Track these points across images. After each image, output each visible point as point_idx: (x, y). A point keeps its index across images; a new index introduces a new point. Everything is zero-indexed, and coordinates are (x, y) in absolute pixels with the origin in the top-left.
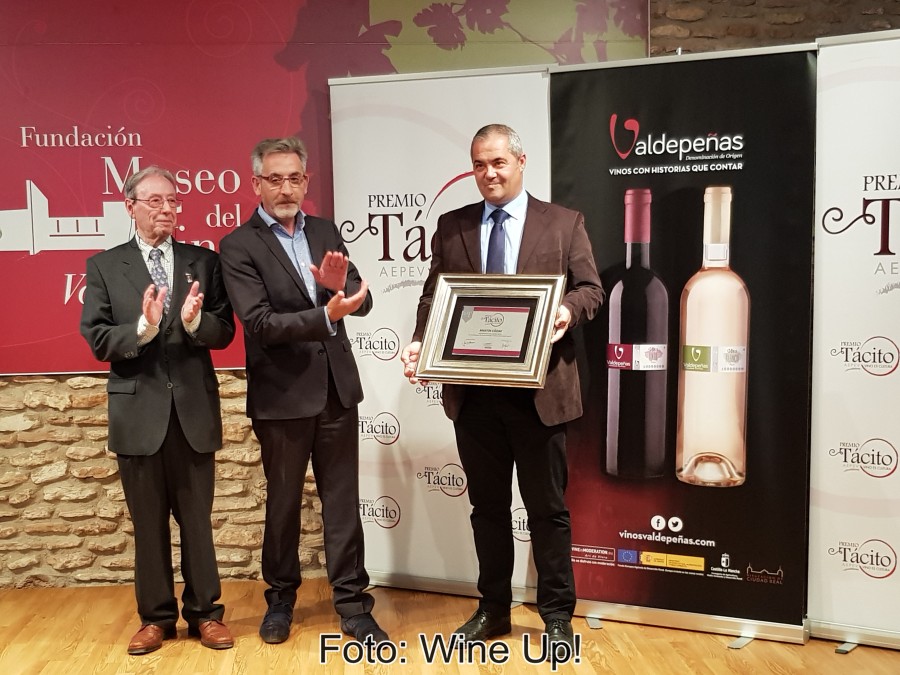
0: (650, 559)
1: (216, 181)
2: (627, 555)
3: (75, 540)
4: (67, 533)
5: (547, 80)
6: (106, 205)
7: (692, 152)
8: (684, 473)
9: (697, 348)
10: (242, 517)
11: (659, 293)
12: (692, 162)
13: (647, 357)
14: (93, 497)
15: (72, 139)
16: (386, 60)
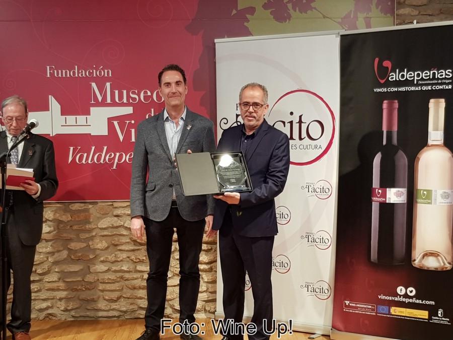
0: (396, 311)
1: (152, 96)
2: (383, 309)
4: (67, 290)
5: (338, 39)
6: (92, 109)
7: (422, 79)
8: (416, 262)
9: (424, 190)
11: (402, 159)
12: (422, 85)
13: (395, 196)
14: (82, 270)
15: (74, 73)
16: (247, 28)
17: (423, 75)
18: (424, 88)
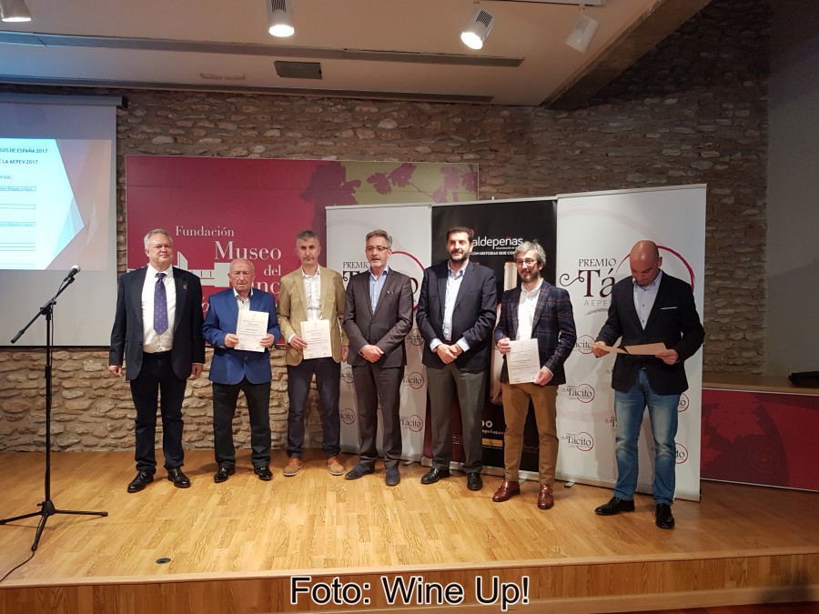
1: (269, 254)
3: (196, 427)
4: (191, 423)
5: (430, 210)
6: (215, 264)
7: (499, 246)
8: (494, 399)
10: (278, 417)
12: (499, 250)
14: (205, 406)
15: (200, 233)
16: (353, 198)
17: (500, 242)
18: (501, 253)
